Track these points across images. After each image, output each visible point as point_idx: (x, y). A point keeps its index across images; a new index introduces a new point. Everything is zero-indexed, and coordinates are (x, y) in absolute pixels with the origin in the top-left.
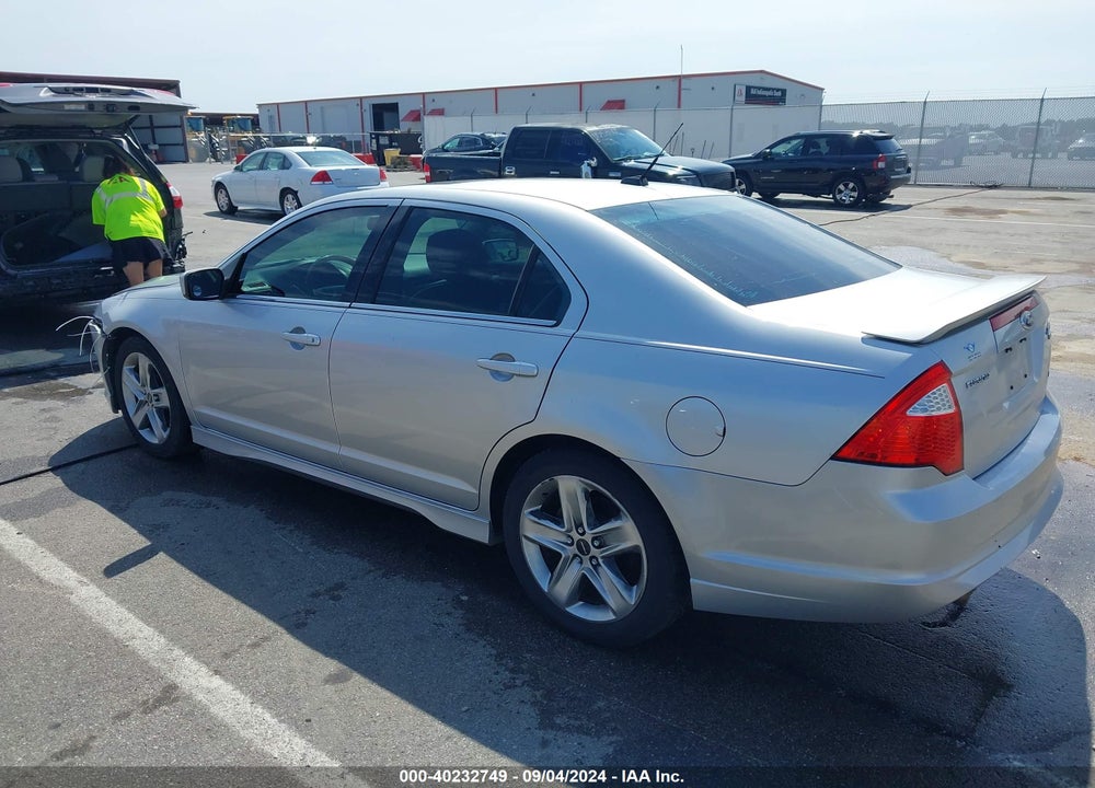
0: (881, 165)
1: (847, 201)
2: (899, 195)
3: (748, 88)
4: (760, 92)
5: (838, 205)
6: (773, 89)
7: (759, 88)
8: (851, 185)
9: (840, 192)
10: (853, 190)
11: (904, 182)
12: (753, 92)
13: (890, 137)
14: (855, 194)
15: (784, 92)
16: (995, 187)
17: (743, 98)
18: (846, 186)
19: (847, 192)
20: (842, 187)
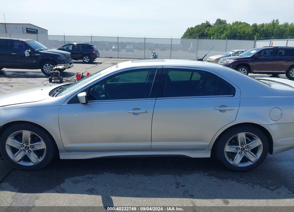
0: (94, 52)
1: (87, 61)
2: (97, 60)
3: (27, 29)
4: (30, 30)
5: (84, 63)
6: (34, 29)
7: (30, 29)
8: (87, 57)
9: (85, 59)
10: (88, 58)
11: (99, 57)
12: (28, 30)
13: (93, 45)
14: (89, 60)
15: (37, 30)
16: (111, 58)
17: (26, 31)
18: (86, 57)
19: (86, 59)
20: (85, 58)
